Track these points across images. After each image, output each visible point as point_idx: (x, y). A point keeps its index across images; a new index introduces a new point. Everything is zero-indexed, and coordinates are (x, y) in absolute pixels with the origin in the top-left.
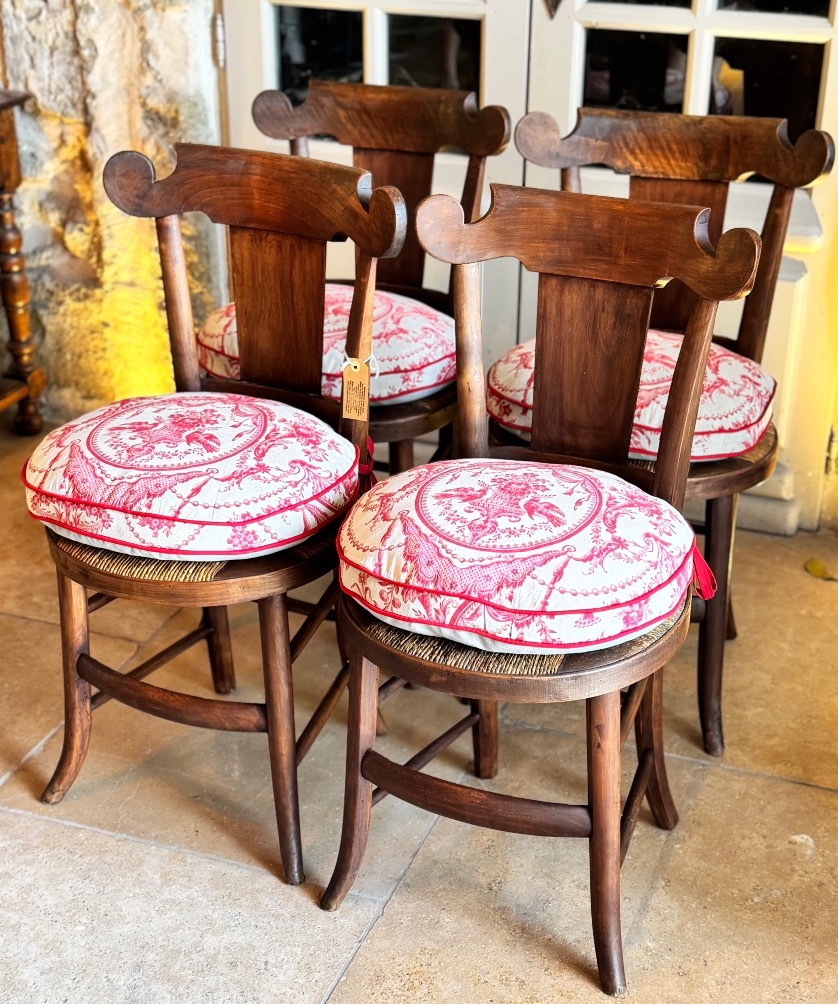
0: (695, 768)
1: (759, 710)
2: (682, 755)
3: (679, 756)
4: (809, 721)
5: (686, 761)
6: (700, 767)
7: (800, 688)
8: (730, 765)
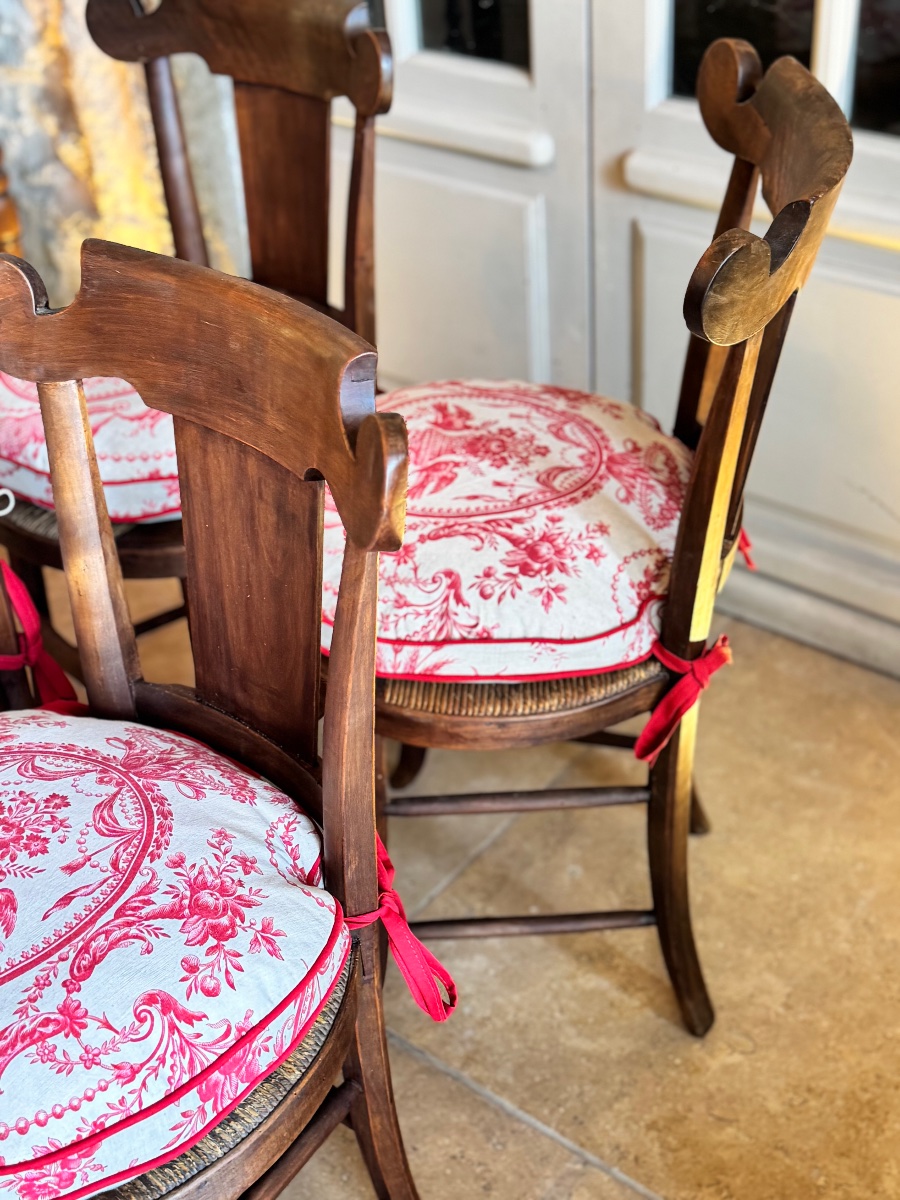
0: (569, 1165)
1: (736, 1058)
2: (563, 1133)
3: (557, 1135)
4: (805, 1101)
5: (564, 1146)
6: (579, 1167)
7: (825, 1024)
8: (627, 1173)
